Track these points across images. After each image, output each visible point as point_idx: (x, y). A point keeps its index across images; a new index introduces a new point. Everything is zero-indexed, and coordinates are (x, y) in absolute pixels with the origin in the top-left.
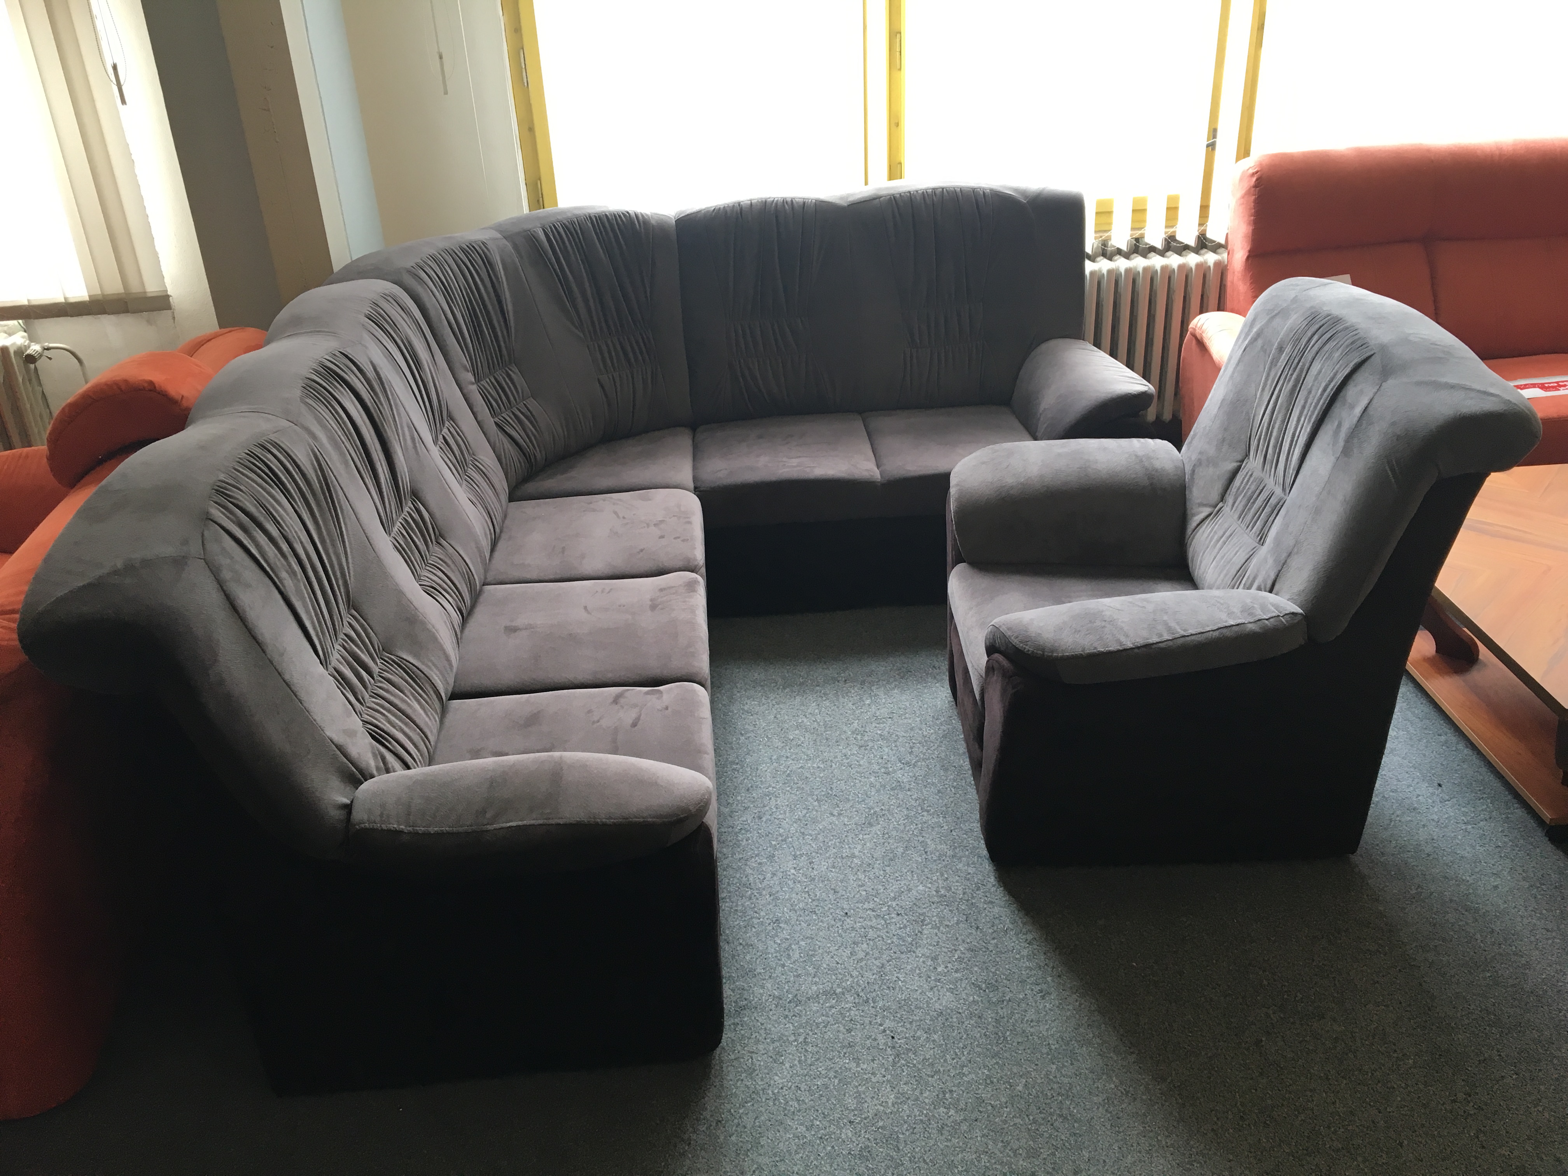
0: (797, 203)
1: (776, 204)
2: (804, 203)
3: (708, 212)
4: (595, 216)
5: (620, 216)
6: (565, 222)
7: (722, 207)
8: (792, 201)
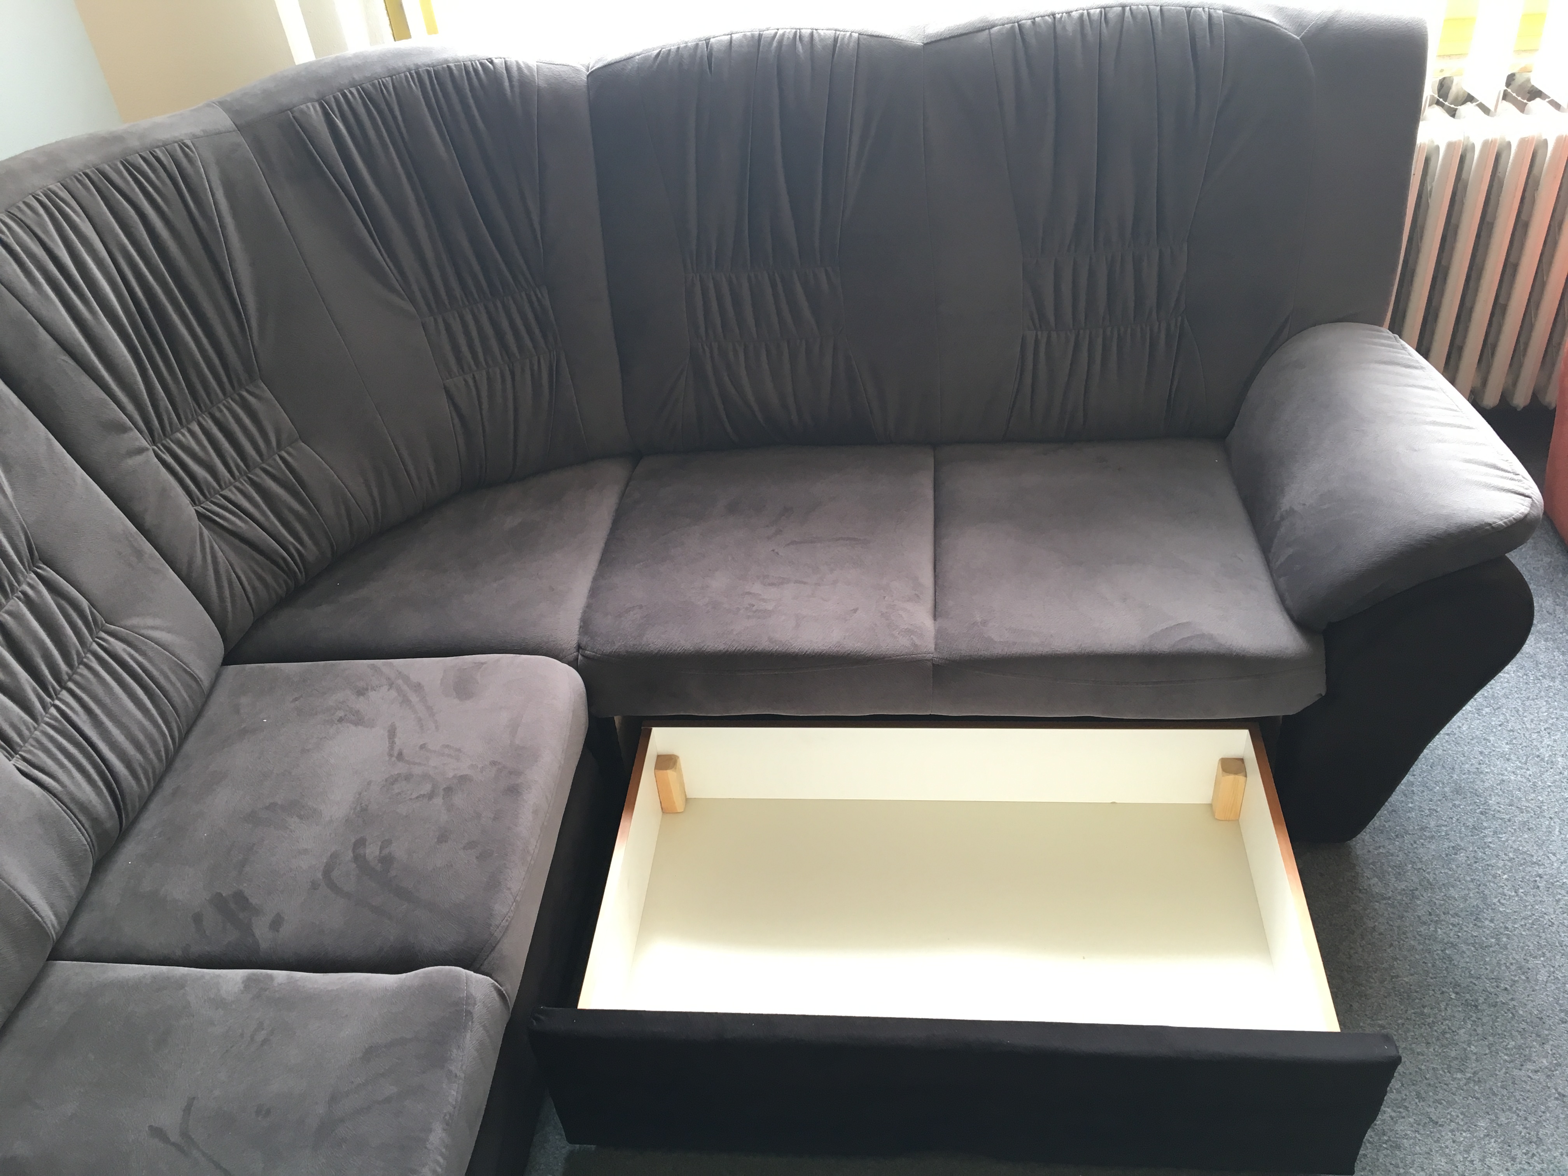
0: (822, 40)
1: (780, 42)
2: (836, 40)
3: (646, 59)
4: (428, 72)
5: (476, 70)
6: (368, 86)
7: (674, 48)
8: (812, 35)
